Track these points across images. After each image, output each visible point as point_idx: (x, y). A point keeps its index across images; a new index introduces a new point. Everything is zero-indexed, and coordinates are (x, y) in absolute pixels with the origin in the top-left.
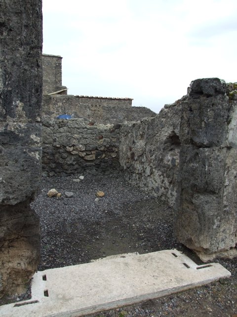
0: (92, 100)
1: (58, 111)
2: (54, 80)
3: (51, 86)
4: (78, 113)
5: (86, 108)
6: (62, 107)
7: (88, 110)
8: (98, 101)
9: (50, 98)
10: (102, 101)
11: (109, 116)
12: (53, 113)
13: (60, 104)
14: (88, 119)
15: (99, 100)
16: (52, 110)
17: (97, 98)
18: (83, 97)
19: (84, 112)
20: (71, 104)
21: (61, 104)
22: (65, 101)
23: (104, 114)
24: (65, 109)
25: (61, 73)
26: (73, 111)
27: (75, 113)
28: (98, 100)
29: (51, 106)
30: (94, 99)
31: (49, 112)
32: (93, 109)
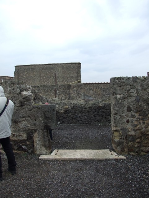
1: (74, 92)
2: (76, 75)
3: (75, 79)
4: (86, 93)
5: (90, 89)
6: (76, 90)
7: (92, 91)
9: (70, 86)
11: (104, 94)
12: (72, 94)
13: (75, 89)
14: (91, 96)
16: (71, 92)
19: (89, 92)
20: (82, 88)
21: (76, 89)
22: (78, 87)
23: (102, 92)
24: (78, 91)
26: (83, 92)
27: (84, 93)
29: (71, 90)
31: (70, 93)
32: (94, 90)
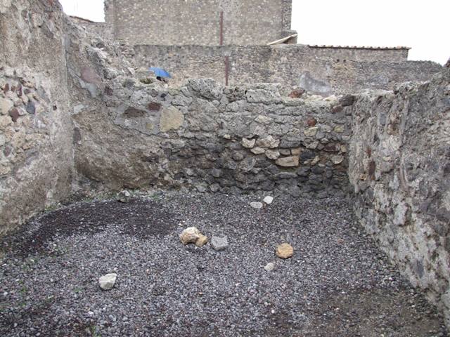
0: (338, 51)
1: (280, 70)
2: (279, 21)
3: (274, 31)
4: (311, 73)
5: (324, 64)
6: (287, 64)
7: (328, 67)
8: (348, 53)
9: (270, 50)
10: (356, 52)
11: (363, 78)
12: (273, 73)
13: (284, 59)
14: (326, 83)
15: (350, 52)
16: (271, 69)
17: (347, 48)
18: (324, 47)
19: (321, 72)
20: (301, 59)
21: (286, 59)
22: (291, 54)
23: (355, 74)
24: (291, 67)
25: (290, 9)
26: (304, 69)
27: (308, 74)
28: (348, 51)
29: (270, 62)
30: (342, 50)
31: (267, 72)
32: (336, 65)
